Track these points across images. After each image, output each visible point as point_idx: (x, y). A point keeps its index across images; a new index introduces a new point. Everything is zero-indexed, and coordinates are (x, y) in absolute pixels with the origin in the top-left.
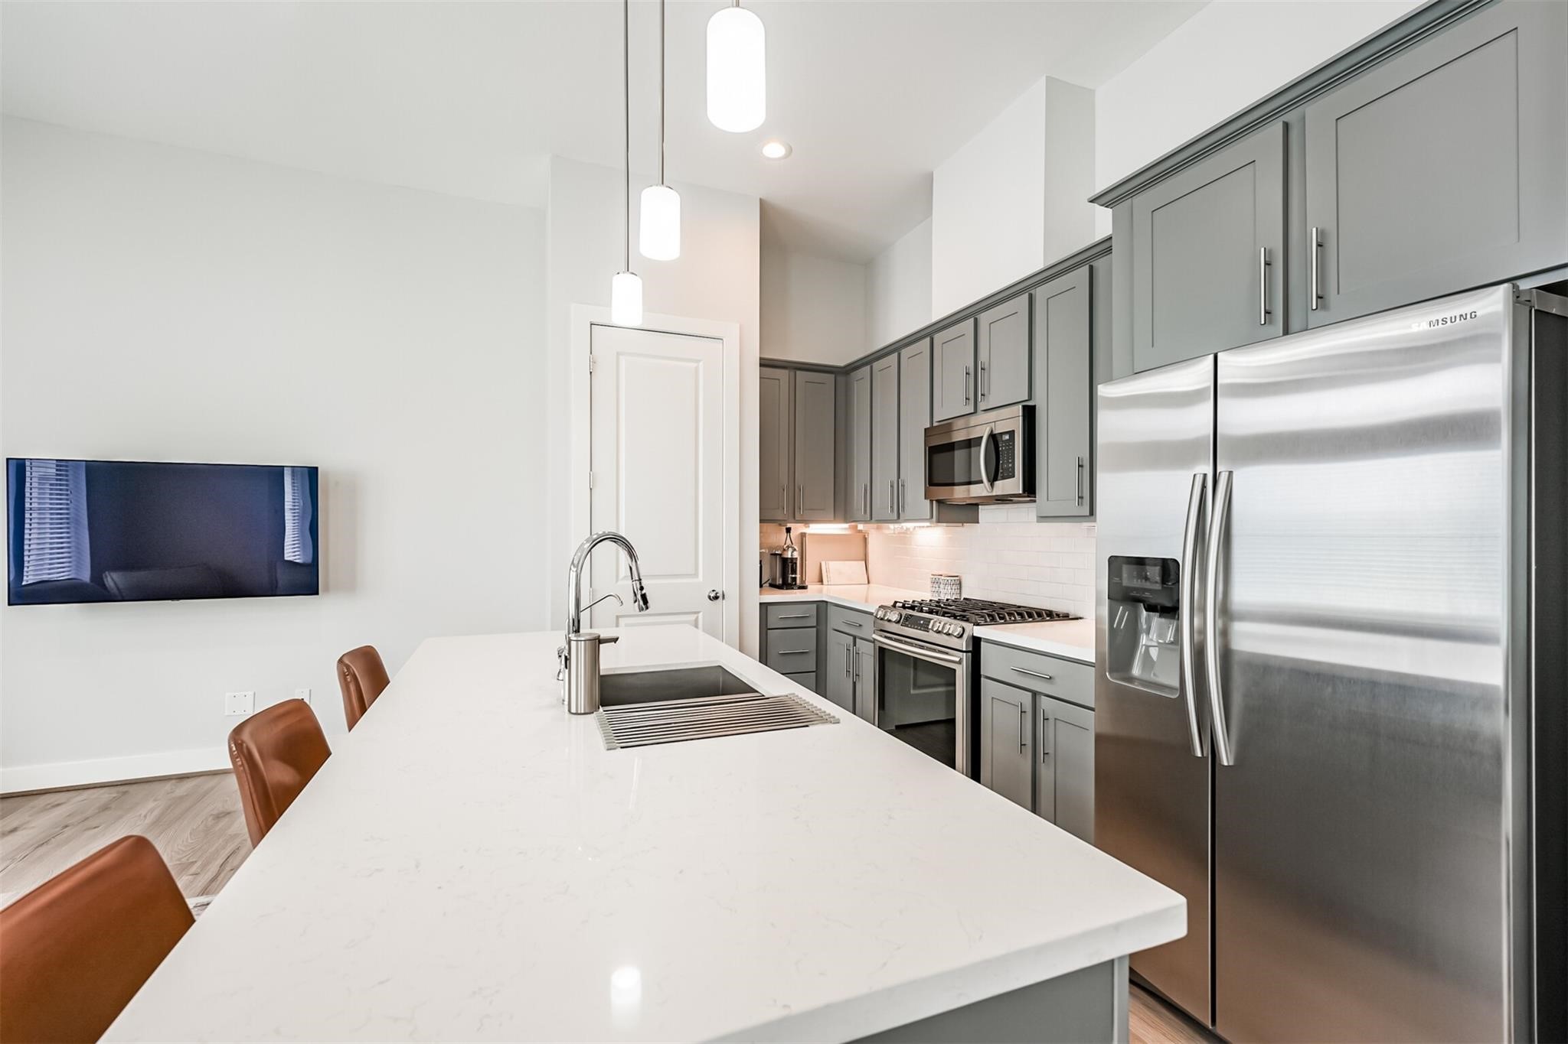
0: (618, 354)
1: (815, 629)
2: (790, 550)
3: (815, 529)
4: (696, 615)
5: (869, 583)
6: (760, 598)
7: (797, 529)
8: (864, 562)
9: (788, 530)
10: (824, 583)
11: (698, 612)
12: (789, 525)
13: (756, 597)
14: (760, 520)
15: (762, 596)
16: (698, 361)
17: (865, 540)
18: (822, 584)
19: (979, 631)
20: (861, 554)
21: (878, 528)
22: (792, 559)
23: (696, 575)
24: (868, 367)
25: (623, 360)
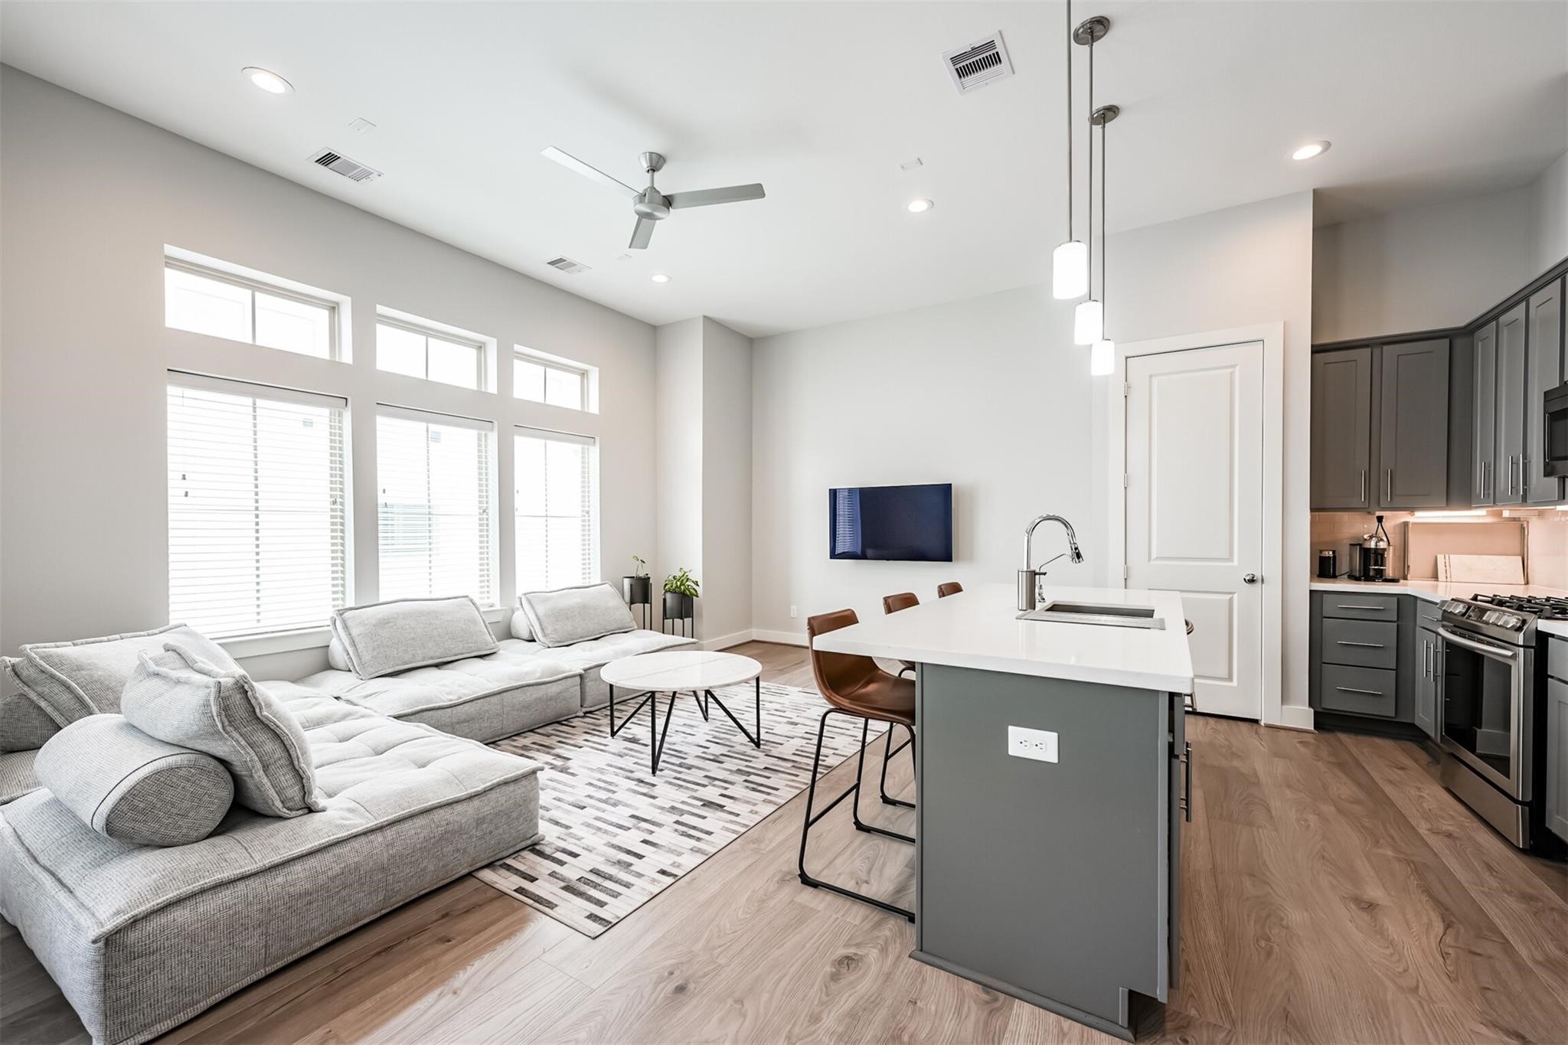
0: (1151, 376)
1: (1396, 624)
2: (1374, 540)
3: (1422, 516)
4: (1230, 596)
5: (1527, 583)
6: (1310, 585)
7: (1394, 519)
8: (1519, 558)
9: (1380, 519)
10: (1440, 579)
11: (1234, 593)
12: (1378, 514)
13: (1303, 582)
14: (1311, 509)
15: (1312, 584)
16: (1234, 366)
17: (1522, 529)
18: (1438, 581)
19: (1544, 625)
20: (1517, 548)
21: (1541, 514)
22: (1376, 549)
23: (1230, 558)
24: (1494, 323)
25: (1155, 380)
